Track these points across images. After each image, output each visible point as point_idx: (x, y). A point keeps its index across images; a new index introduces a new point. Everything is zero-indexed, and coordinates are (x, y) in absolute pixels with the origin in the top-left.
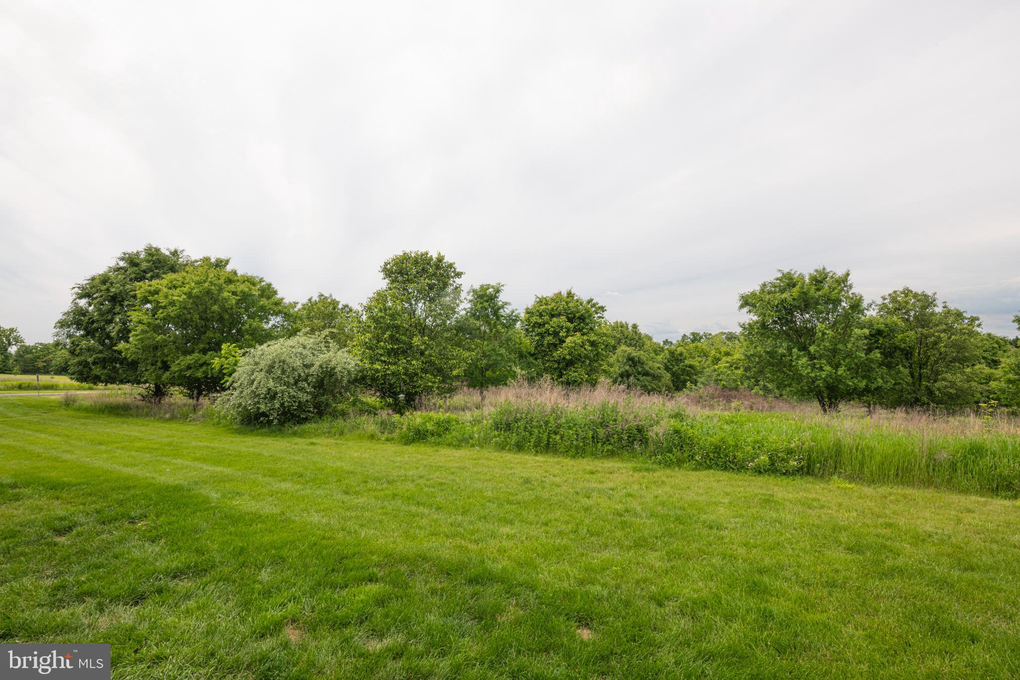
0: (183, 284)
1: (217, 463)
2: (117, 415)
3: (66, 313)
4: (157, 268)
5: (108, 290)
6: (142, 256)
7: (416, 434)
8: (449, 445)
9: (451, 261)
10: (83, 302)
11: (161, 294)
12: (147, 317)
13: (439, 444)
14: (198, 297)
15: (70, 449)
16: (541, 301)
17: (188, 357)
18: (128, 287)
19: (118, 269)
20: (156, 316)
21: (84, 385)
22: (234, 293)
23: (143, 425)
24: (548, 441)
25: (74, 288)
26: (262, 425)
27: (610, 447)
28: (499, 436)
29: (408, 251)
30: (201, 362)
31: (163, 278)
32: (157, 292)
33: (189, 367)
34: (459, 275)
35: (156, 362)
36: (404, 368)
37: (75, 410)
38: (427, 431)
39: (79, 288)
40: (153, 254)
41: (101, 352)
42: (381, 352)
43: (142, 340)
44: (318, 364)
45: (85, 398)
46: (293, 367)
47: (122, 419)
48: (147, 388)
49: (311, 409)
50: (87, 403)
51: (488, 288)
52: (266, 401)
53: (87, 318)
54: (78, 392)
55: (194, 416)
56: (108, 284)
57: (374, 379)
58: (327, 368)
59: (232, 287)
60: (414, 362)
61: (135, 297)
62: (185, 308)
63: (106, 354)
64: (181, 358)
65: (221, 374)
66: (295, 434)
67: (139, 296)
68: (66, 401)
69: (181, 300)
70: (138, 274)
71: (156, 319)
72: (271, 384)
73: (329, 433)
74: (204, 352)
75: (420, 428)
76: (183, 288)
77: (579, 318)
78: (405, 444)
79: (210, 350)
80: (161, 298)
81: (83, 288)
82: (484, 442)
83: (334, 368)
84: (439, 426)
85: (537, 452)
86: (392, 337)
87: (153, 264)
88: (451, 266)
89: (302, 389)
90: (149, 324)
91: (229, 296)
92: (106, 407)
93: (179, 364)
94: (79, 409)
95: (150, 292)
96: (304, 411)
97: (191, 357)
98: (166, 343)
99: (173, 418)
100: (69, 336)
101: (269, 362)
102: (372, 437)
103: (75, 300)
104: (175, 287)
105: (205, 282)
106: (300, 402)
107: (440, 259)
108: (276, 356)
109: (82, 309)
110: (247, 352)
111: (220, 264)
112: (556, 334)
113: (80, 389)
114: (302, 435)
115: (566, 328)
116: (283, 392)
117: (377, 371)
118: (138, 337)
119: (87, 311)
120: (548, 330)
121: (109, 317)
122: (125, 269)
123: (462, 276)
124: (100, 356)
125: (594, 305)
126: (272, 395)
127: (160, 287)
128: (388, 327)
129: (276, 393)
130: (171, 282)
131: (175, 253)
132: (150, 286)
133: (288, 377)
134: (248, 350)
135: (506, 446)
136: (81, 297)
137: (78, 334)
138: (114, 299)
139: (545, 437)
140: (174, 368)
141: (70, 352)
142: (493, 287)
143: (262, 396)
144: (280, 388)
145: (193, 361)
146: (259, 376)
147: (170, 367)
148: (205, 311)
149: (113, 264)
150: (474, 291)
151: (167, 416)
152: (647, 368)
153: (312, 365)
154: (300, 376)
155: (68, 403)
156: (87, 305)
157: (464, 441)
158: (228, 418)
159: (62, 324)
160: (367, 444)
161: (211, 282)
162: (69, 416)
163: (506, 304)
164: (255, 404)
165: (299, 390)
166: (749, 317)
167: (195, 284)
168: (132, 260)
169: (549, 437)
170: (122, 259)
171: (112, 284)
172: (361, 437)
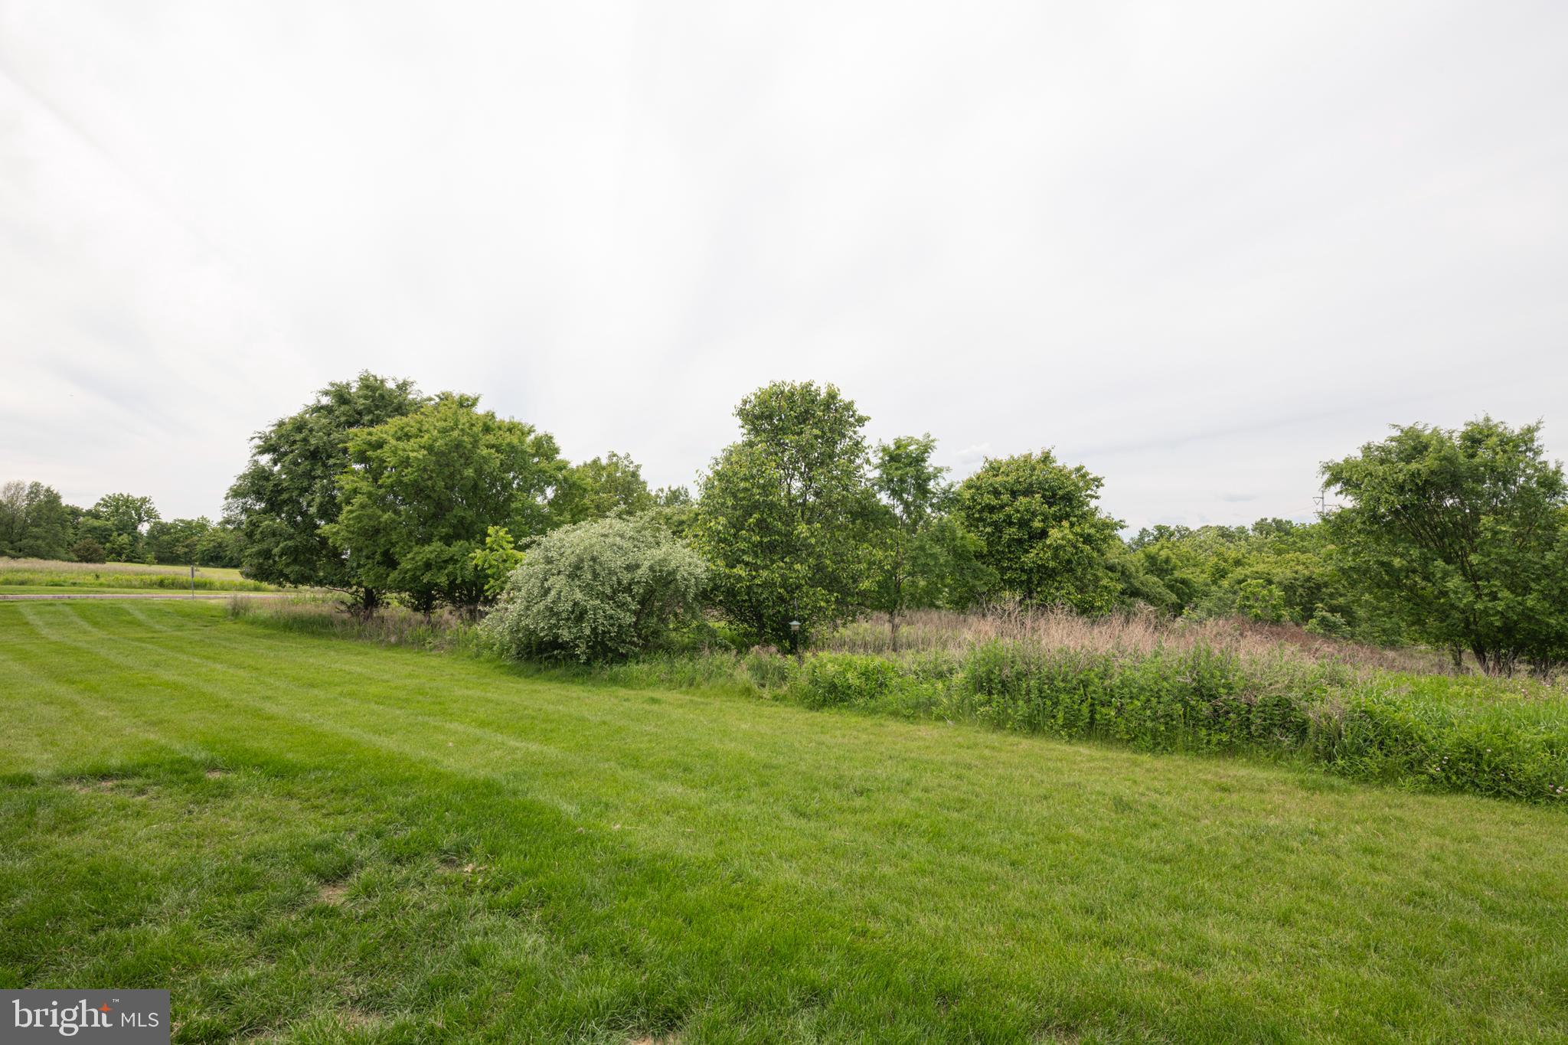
0: (421, 431)
1: (522, 733)
2: (314, 634)
3: (241, 477)
4: (377, 407)
5: (305, 440)
6: (354, 390)
7: (830, 692)
8: (895, 714)
9: (847, 400)
10: (265, 460)
11: (386, 447)
12: (366, 483)
13: (874, 711)
14: (443, 454)
15: (270, 693)
16: (994, 469)
17: (427, 548)
18: (335, 436)
19: (318, 409)
20: (380, 482)
21: (265, 585)
22: (498, 449)
23: (359, 654)
24: (1092, 718)
25: (253, 438)
26: (556, 662)
27: (1225, 737)
28: (989, 702)
29: (778, 381)
30: (445, 557)
31: (386, 423)
32: (380, 445)
33: (428, 566)
34: (861, 421)
35: (374, 553)
36: (782, 576)
37: (247, 622)
38: (850, 687)
39: (260, 438)
40: (371, 387)
41: (291, 537)
42: (743, 545)
43: (359, 518)
44: (647, 564)
45: (262, 604)
46: (609, 569)
47: (323, 642)
48: (352, 594)
49: (635, 639)
50: (265, 613)
51: (910, 444)
52: (570, 623)
53: (271, 483)
54: (253, 595)
55: (437, 642)
56: (305, 432)
57: (731, 593)
58: (661, 571)
59: (490, 438)
60: (798, 566)
61: (345, 451)
62: (425, 470)
63: (299, 539)
64: (416, 549)
65: (481, 576)
66: (614, 680)
67: (351, 450)
68: (234, 609)
69: (421, 457)
70: (350, 416)
71: (380, 487)
72: (579, 596)
73: (671, 681)
74: (448, 540)
75: (836, 681)
76: (419, 439)
77: (1062, 498)
78: (811, 708)
79: (458, 537)
80: (384, 453)
81: (267, 439)
82: (960, 713)
83: (674, 572)
84: (867, 679)
85: (1070, 736)
86: (760, 522)
87: (373, 401)
88: (848, 407)
89: (622, 605)
90: (370, 495)
91: (490, 454)
92: (295, 619)
93: (413, 559)
94: (253, 622)
95: (370, 444)
96: (624, 641)
97: (431, 548)
98: (395, 525)
99: (401, 643)
100: (245, 510)
101: (573, 559)
102: (747, 692)
103: (255, 455)
104: (408, 437)
105: (453, 429)
106: (620, 626)
107: (832, 396)
108: (585, 549)
109: (264, 470)
110: (534, 542)
111: (466, 403)
112: (1023, 524)
113: (257, 589)
114: (627, 683)
115: (1042, 514)
116: (595, 609)
117: (740, 579)
118: (354, 515)
119: (271, 473)
120: (1009, 516)
121: (305, 484)
122: (329, 410)
123: (866, 423)
124: (290, 543)
125: (1084, 476)
126: (579, 615)
127: (385, 436)
128: (756, 506)
129: (584, 612)
130: (402, 428)
131: (403, 387)
132: (370, 434)
133: (603, 584)
134: (536, 538)
135: (1005, 722)
136: (263, 451)
137: (257, 507)
138: (314, 455)
139: (1085, 709)
140: (406, 564)
141: (246, 534)
142: (917, 442)
143: (564, 615)
144: (591, 602)
145: (433, 556)
146: (558, 583)
147: (399, 564)
148: (452, 476)
149: (311, 402)
150: (885, 450)
151: (393, 639)
152: (1137, 584)
153: (638, 566)
154: (619, 583)
155: (236, 612)
156: (270, 464)
157: (921, 710)
158: (495, 648)
159: (236, 493)
160: (742, 704)
161: (462, 430)
162: (242, 634)
163: (939, 470)
164: (550, 628)
165: (618, 606)
166: (1341, 501)
167: (439, 432)
168: (341, 396)
169: (1093, 712)
170: (326, 393)
171: (311, 430)
172: (728, 693)
